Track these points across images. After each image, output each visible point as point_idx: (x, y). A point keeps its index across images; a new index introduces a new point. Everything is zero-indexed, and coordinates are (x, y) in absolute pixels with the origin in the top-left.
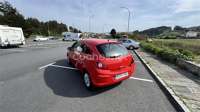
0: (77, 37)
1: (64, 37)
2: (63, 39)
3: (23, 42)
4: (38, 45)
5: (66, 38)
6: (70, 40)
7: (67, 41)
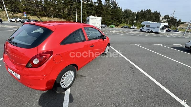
0: (158, 27)
1: (142, 27)
2: (141, 29)
3: (99, 28)
4: (110, 31)
5: (144, 28)
6: (148, 30)
7: (145, 32)
